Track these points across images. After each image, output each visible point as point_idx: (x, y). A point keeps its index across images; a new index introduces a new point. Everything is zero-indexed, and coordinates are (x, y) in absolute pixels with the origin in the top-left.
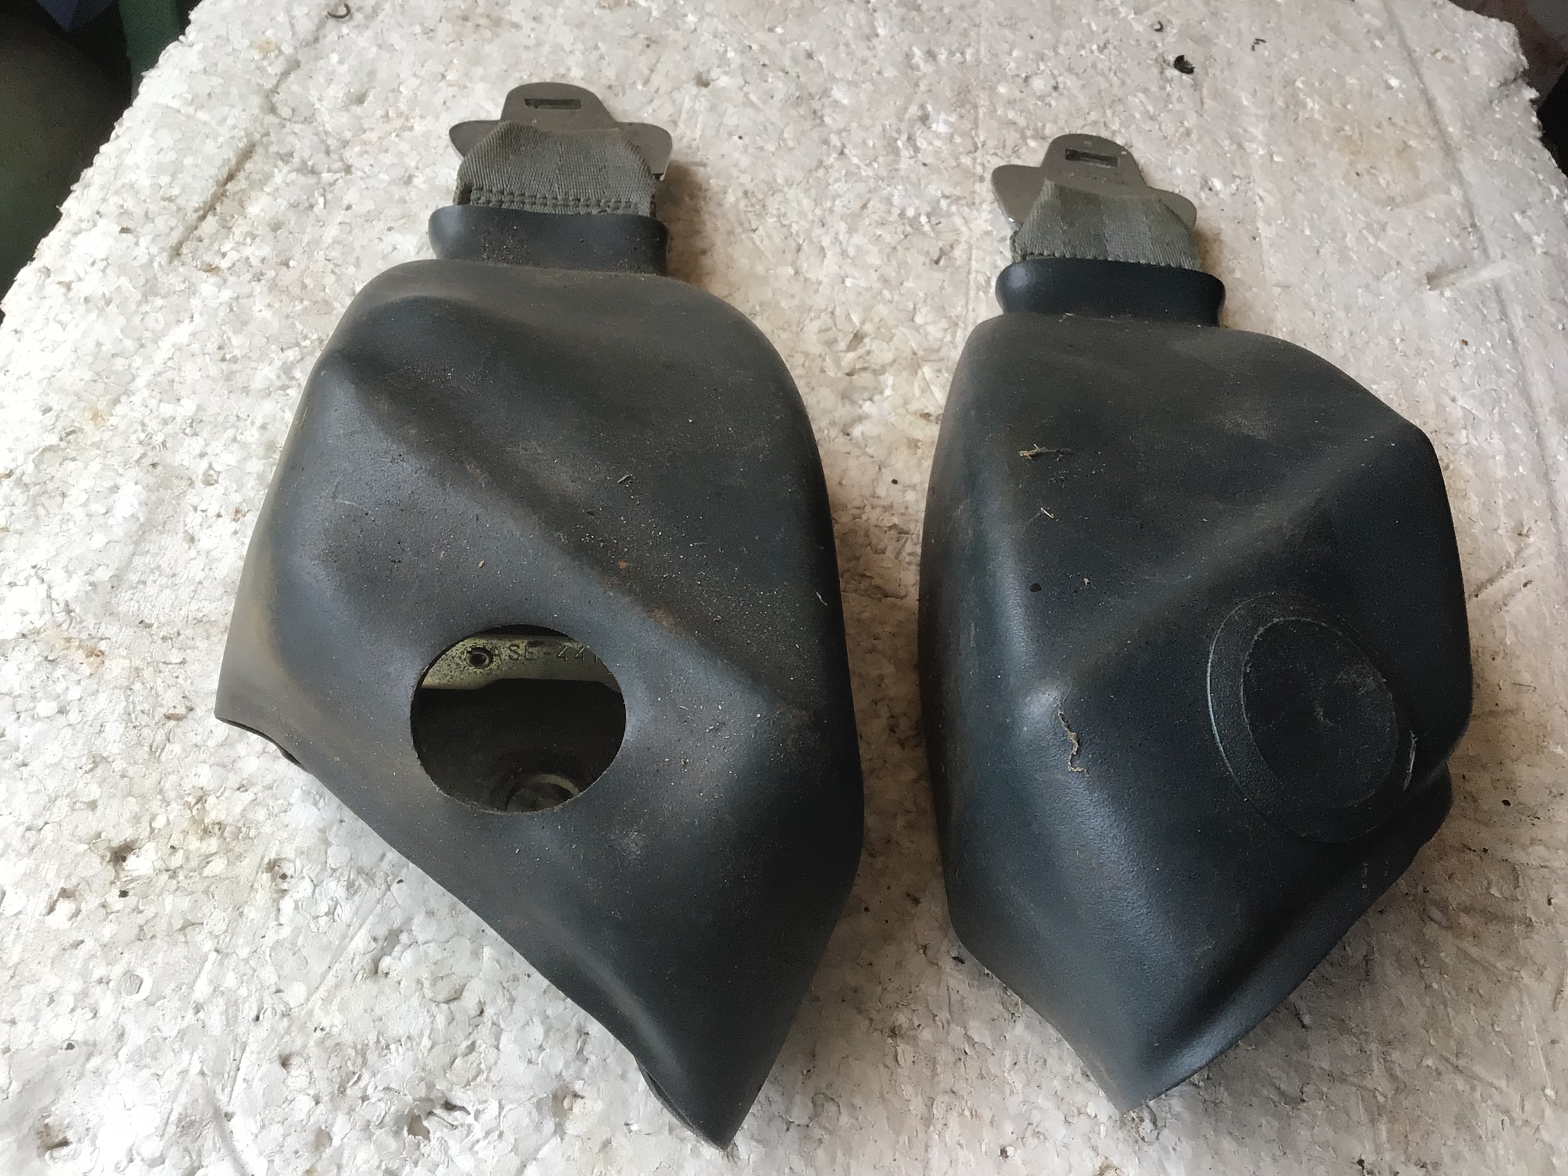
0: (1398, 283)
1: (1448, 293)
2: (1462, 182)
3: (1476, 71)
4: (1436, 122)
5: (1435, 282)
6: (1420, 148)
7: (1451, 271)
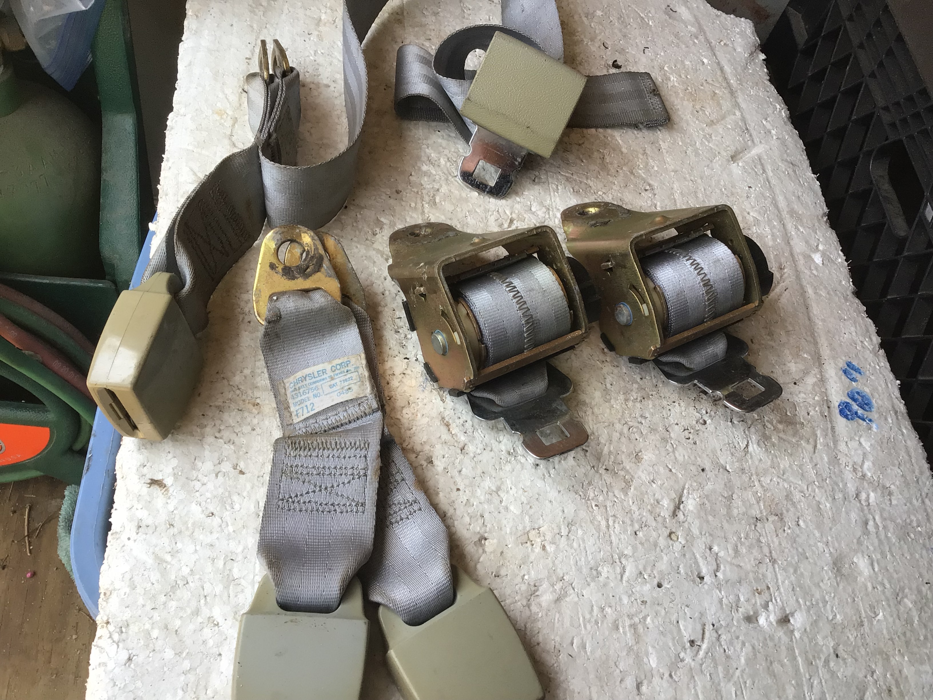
0: (720, 162)
1: (740, 164)
2: (740, 108)
3: (739, 50)
4: (725, 79)
5: (734, 159)
6: (721, 93)
7: (741, 152)
